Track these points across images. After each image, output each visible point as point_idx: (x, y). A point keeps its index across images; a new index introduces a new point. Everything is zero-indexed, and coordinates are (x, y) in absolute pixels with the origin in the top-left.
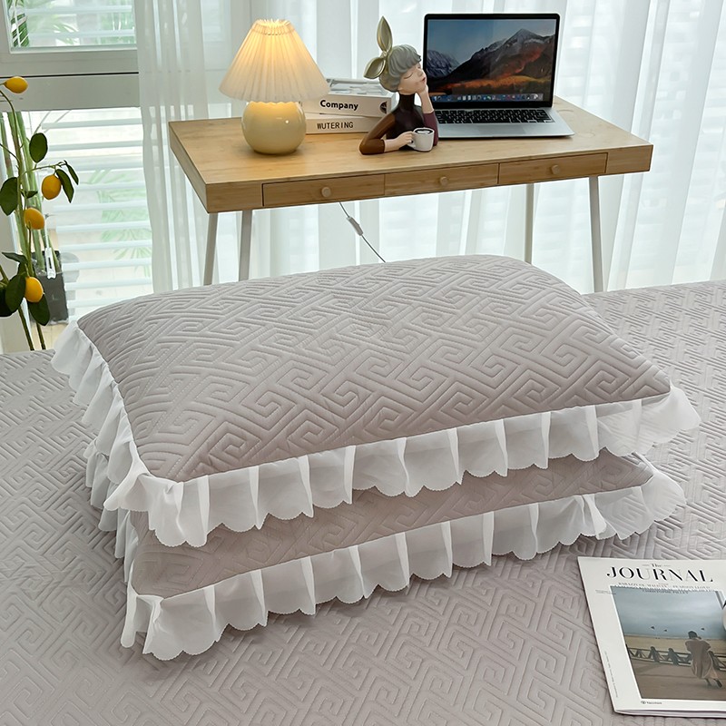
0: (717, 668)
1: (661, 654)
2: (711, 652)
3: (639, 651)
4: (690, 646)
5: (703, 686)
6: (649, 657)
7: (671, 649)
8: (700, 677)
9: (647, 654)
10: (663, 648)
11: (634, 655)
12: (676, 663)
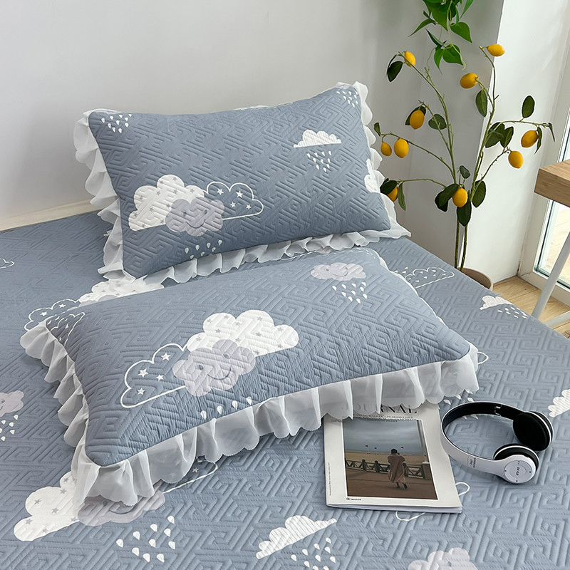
0: (406, 475)
1: (368, 465)
2: (405, 464)
3: (353, 463)
4: (390, 459)
5: (394, 488)
6: (360, 467)
7: (376, 462)
8: (393, 482)
9: (358, 464)
10: (370, 461)
11: (349, 465)
12: (378, 471)
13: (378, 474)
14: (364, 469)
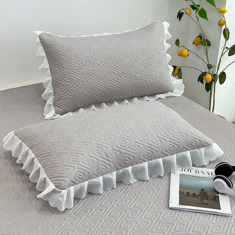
1: (190, 194)
2: (207, 195)
3: (183, 193)
5: (201, 204)
6: (186, 194)
7: (194, 193)
8: (201, 201)
9: (186, 193)
10: (191, 192)
12: (194, 197)
13: (194, 198)
14: (188, 195)
